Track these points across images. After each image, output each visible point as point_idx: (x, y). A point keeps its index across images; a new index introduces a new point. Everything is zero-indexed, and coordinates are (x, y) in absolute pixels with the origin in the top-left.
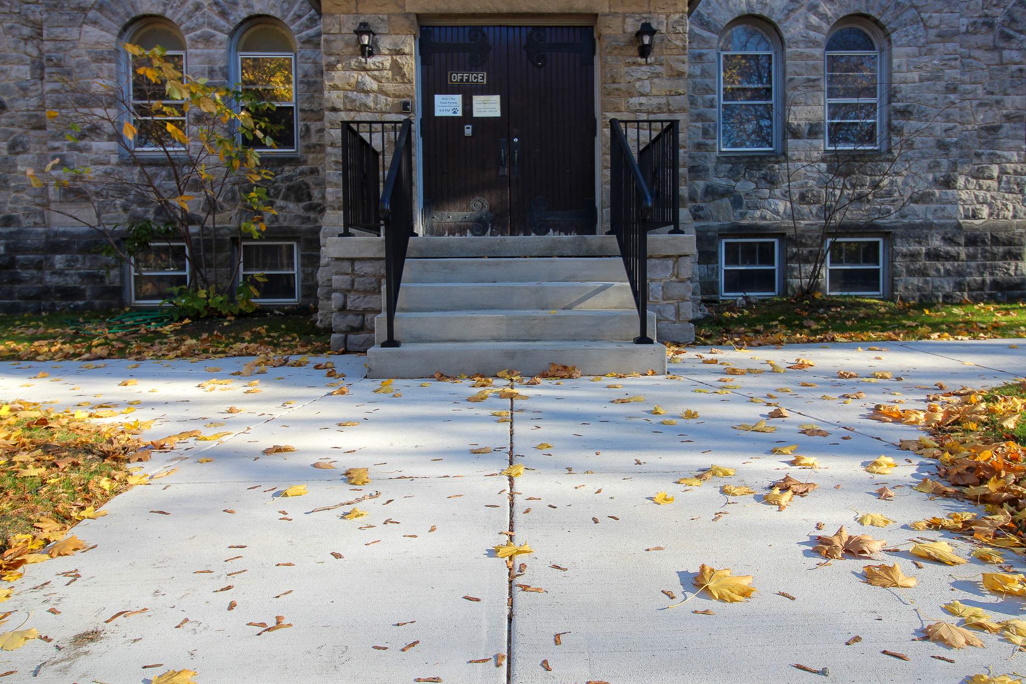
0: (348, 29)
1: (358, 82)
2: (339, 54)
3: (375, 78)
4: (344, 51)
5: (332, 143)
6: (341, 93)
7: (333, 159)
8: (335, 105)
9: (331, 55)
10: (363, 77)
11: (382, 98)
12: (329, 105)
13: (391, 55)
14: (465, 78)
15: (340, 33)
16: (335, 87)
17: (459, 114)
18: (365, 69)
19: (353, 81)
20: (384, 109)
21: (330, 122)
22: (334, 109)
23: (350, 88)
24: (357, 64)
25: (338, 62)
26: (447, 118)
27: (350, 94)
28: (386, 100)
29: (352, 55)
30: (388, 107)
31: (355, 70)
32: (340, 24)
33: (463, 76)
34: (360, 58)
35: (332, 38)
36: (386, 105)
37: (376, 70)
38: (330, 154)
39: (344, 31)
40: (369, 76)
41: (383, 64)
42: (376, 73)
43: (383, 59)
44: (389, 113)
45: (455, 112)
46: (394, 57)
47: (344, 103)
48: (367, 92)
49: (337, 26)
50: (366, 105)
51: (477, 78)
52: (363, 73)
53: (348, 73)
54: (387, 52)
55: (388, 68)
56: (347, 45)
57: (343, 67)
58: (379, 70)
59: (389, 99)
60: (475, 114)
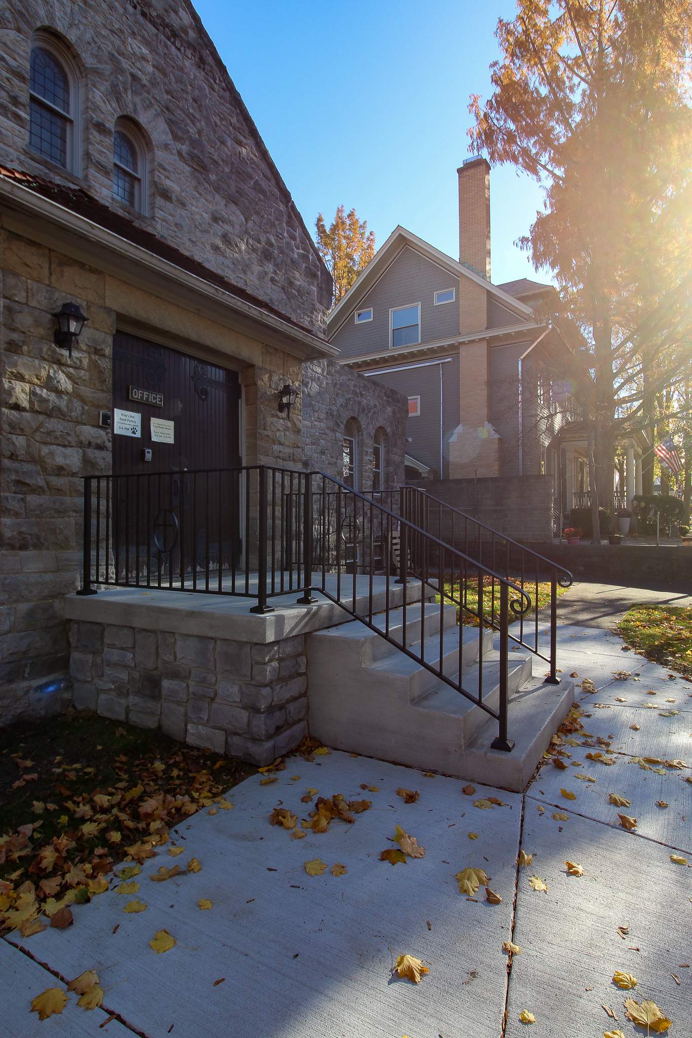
0: (38, 302)
1: (49, 377)
2: (23, 333)
3: (69, 376)
4: (32, 330)
5: (12, 454)
6: (27, 387)
7: (13, 477)
8: (20, 402)
9: (14, 330)
10: (55, 372)
11: (77, 404)
12: (12, 401)
13: (89, 353)
14: (145, 396)
15: (27, 304)
16: (20, 378)
17: (138, 435)
18: (60, 363)
19: (44, 374)
20: (79, 420)
21: (10, 425)
22: (17, 407)
23: (39, 383)
24: (49, 353)
25: (24, 342)
26: (126, 437)
27: (38, 390)
28: (83, 408)
29: (42, 338)
30: (84, 417)
31: (45, 359)
32: (27, 292)
33: (143, 394)
34: (53, 345)
35: (17, 307)
36: (82, 414)
37: (72, 367)
38: (9, 470)
39: (33, 303)
40: (63, 372)
41: (81, 361)
42: (72, 370)
43: (81, 355)
44: (85, 424)
45: (134, 433)
46: (93, 357)
47: (30, 401)
48: (59, 392)
49: (24, 294)
50: (59, 410)
51: (156, 399)
52: (55, 367)
53: (37, 362)
54: (84, 348)
55: (86, 367)
56: (37, 323)
57: (29, 352)
58: (76, 368)
59: (86, 408)
60: (154, 439)
